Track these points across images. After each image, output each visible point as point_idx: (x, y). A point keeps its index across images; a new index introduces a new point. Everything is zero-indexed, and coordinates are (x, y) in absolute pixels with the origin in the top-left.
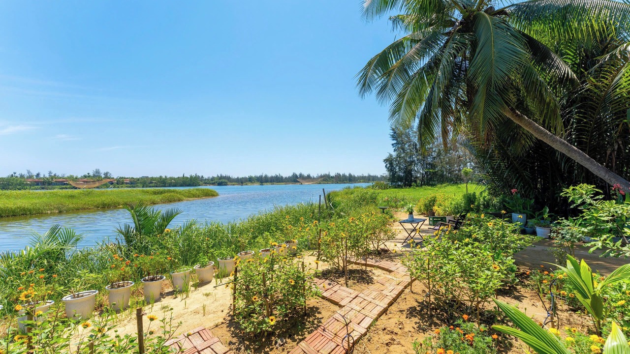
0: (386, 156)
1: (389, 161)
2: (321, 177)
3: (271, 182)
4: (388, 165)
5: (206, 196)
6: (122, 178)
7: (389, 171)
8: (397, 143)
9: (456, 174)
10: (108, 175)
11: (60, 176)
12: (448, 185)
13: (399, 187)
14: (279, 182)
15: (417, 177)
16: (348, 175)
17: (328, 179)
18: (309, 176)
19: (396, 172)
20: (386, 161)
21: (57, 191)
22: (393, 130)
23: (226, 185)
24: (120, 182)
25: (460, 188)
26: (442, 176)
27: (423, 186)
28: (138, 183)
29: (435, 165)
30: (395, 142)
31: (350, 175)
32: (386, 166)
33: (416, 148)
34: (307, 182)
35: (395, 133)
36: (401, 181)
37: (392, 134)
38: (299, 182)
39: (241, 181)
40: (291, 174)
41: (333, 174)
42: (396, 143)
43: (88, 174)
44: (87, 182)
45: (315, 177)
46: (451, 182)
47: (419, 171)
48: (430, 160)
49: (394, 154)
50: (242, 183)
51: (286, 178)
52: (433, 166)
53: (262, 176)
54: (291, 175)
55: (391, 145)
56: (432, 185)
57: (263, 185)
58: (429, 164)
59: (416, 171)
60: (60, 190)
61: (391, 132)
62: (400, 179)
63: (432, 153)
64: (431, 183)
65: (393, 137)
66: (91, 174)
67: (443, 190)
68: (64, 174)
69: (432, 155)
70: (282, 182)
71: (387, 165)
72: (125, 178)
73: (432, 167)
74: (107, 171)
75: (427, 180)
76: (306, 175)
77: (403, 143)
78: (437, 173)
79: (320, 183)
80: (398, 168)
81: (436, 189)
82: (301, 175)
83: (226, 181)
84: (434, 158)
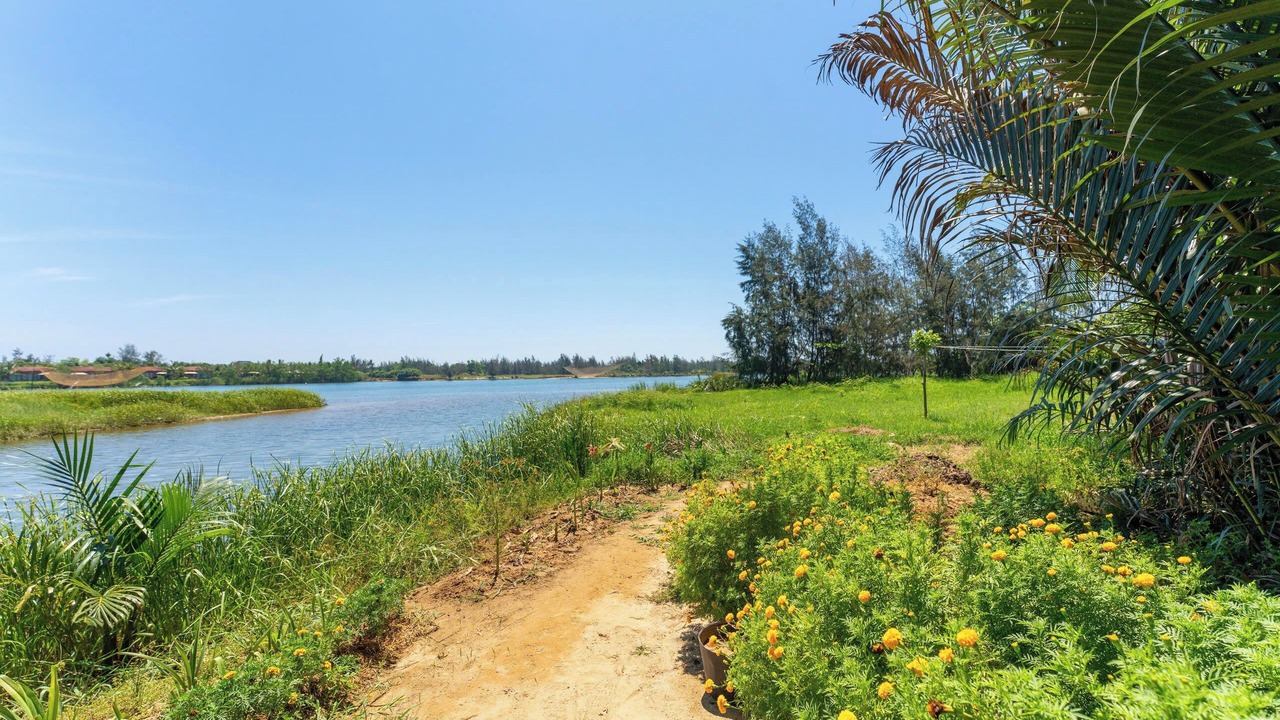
0: (727, 312)
1: (735, 325)
2: (619, 362)
3: (515, 372)
4: (732, 334)
5: (279, 407)
6: (182, 364)
7: (734, 346)
8: (753, 282)
9: (889, 354)
10: (155, 358)
11: (42, 360)
12: (870, 381)
13: (757, 384)
14: (532, 373)
15: (798, 363)
16: (671, 359)
17: (632, 369)
18: (592, 362)
19: (750, 350)
20: (727, 322)
21: (21, 392)
22: (744, 249)
23: (417, 380)
24: (175, 373)
25: (898, 387)
26: (856, 357)
27: (811, 384)
28: (216, 375)
29: (840, 331)
30: (748, 278)
31: (676, 359)
32: (727, 336)
33: (796, 294)
34: (588, 373)
35: (748, 257)
36: (763, 372)
37: (742, 260)
38: (569, 373)
39: (449, 373)
40: (556, 358)
41: (641, 358)
42: (750, 282)
43: (108, 355)
44: (94, 373)
45: (606, 362)
46: (876, 372)
47: (803, 347)
48: (828, 320)
49: (746, 309)
50: (450, 376)
51: (546, 365)
52: (834, 335)
53: (497, 361)
54: (557, 360)
55: (739, 287)
56: (831, 381)
57: (494, 379)
58: (827, 330)
59: (796, 347)
60: (28, 392)
61: (739, 256)
62: (760, 366)
63: (832, 304)
64: (829, 375)
65: (744, 268)
66: (116, 356)
67: (856, 393)
68: (50, 357)
69: (832, 310)
70: (538, 373)
71: (729, 332)
72: (188, 365)
73: (833, 338)
74: (153, 350)
75: (823, 369)
76: (588, 360)
77: (766, 281)
78: (844, 352)
79: (614, 376)
80: (754, 339)
81: (841, 390)
82: (577, 359)
83: (417, 371)
84: (838, 316)
